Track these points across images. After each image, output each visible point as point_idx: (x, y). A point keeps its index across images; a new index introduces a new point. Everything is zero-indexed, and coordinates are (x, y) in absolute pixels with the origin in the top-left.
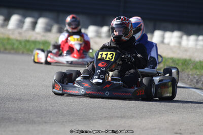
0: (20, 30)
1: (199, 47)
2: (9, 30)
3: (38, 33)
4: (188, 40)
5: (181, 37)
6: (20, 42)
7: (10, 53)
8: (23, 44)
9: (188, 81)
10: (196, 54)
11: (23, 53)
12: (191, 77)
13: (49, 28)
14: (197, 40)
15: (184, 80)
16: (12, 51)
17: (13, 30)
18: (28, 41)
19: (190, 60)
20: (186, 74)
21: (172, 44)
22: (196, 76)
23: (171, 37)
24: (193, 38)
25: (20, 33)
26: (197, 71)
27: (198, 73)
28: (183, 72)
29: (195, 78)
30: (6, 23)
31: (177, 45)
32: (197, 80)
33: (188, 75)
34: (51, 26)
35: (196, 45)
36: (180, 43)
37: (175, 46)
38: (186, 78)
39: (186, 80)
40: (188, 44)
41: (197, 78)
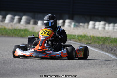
0: (12, 24)
1: (115, 30)
2: (5, 24)
3: (22, 25)
4: (109, 26)
5: (105, 25)
6: (11, 30)
7: (5, 36)
8: (13, 31)
9: (106, 50)
10: (113, 34)
11: (12, 36)
12: (108, 47)
13: (28, 22)
14: (114, 26)
15: (104, 49)
16: (6, 36)
17: (8, 24)
18: (15, 30)
19: (109, 38)
20: (105, 46)
21: (100, 29)
22: (111, 47)
23: (99, 25)
24: (111, 25)
25: (12, 25)
26: (112, 44)
27: (112, 45)
28: (104, 44)
29: (110, 47)
30: (4, 20)
31: (103, 29)
32: (111, 49)
33: (107, 46)
34: (30, 21)
35: (114, 29)
36: (104, 28)
37: (101, 30)
38: (105, 48)
39: (105, 49)
40: (109, 29)
41: (111, 48)
